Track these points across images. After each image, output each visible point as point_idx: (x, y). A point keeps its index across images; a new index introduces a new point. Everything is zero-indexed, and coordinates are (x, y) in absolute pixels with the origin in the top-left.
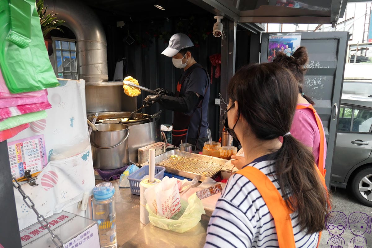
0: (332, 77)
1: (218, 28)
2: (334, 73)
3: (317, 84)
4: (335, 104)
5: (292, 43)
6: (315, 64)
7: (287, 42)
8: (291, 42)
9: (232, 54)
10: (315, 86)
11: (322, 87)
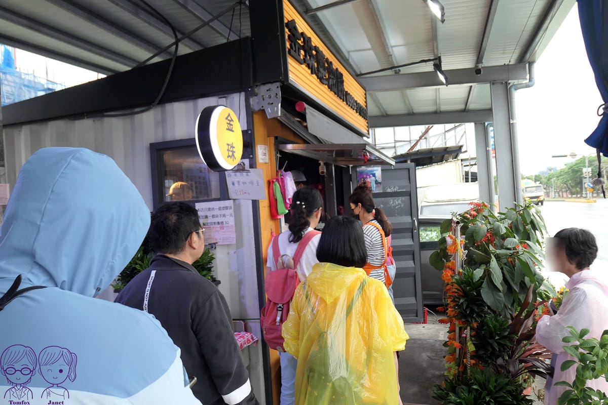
0: (409, 197)
1: (322, 169)
2: (410, 195)
3: (399, 204)
4: (415, 219)
6: (394, 188)
7: (370, 173)
8: (374, 172)
9: (333, 185)
10: (397, 205)
11: (402, 206)
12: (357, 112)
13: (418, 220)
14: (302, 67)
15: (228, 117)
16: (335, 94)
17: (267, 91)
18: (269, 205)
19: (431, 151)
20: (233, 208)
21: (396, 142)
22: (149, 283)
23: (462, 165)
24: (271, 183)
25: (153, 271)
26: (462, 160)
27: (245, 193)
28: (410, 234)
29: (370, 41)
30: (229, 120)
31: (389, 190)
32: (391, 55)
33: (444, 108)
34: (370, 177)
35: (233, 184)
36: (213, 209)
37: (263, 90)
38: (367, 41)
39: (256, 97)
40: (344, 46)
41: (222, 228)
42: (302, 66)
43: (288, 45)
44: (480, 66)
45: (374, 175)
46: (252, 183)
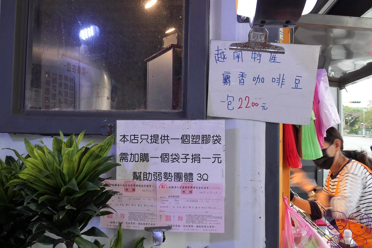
20: (223, 142)
27: (254, 104)
35: (226, 79)
36: (165, 138)
41: (189, 190)
46: (280, 80)
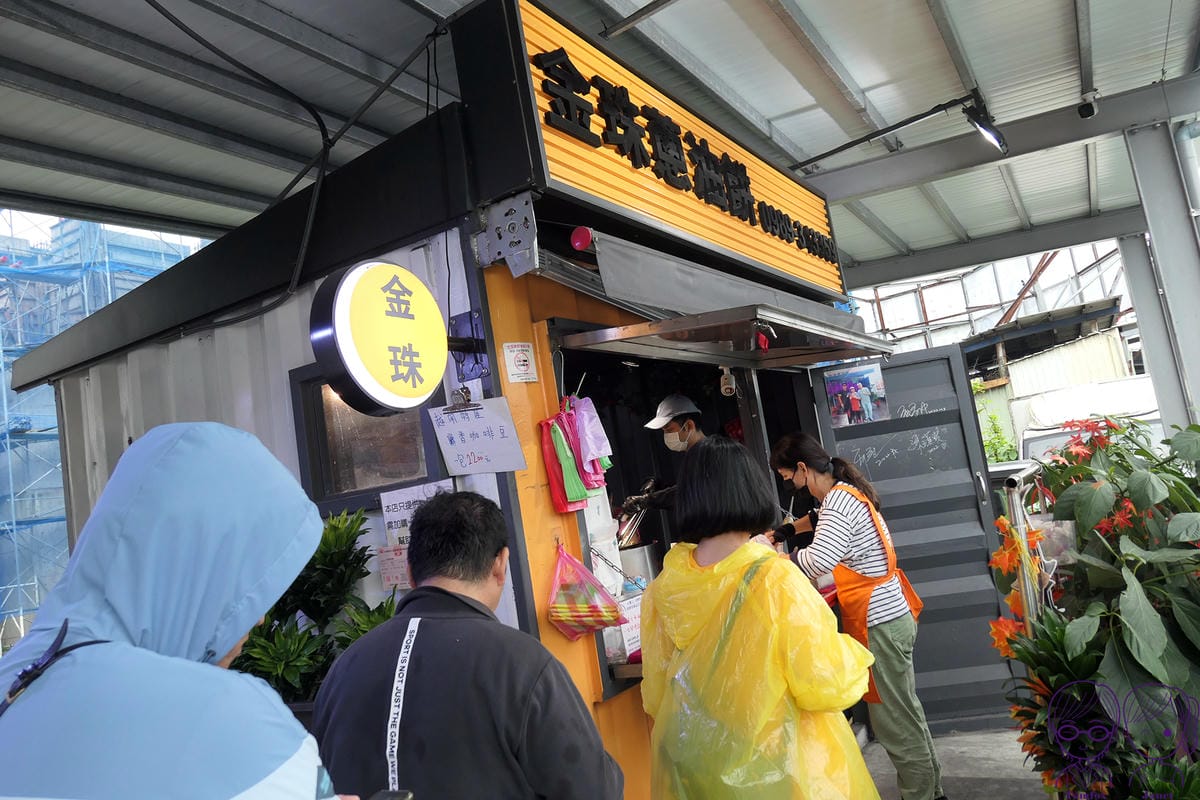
0: (957, 424)
1: (729, 385)
2: (956, 417)
3: (935, 443)
4: (978, 474)
5: (867, 378)
6: (918, 406)
7: (857, 378)
8: (865, 376)
10: (931, 447)
11: (944, 446)
12: (800, 247)
13: (988, 474)
14: (598, 153)
15: (392, 283)
16: (723, 209)
17: (507, 215)
18: (543, 481)
19: (1048, 319)
21: (970, 310)
22: (404, 644)
23: (1122, 338)
24: (545, 429)
25: (412, 619)
26: (1121, 329)
27: (480, 458)
28: (974, 511)
29: (808, 88)
30: (393, 292)
31: (906, 414)
32: (864, 110)
33: (1037, 217)
34: (857, 389)
35: (452, 441)
37: (497, 214)
38: (800, 86)
39: (483, 234)
40: (752, 110)
42: (601, 149)
43: (542, 103)
44: (1090, 97)
45: (866, 383)
46: (489, 433)
